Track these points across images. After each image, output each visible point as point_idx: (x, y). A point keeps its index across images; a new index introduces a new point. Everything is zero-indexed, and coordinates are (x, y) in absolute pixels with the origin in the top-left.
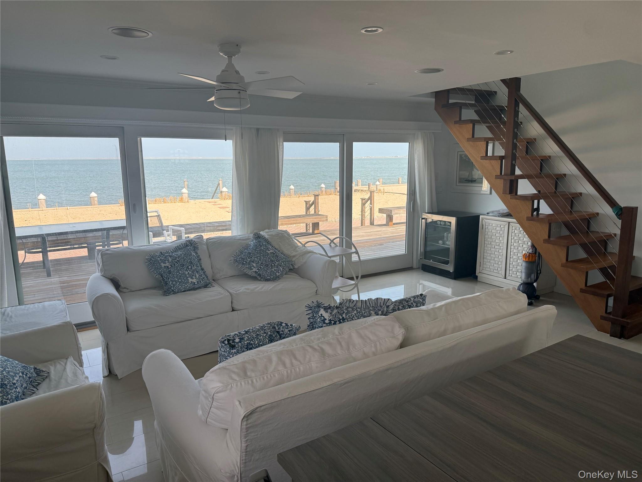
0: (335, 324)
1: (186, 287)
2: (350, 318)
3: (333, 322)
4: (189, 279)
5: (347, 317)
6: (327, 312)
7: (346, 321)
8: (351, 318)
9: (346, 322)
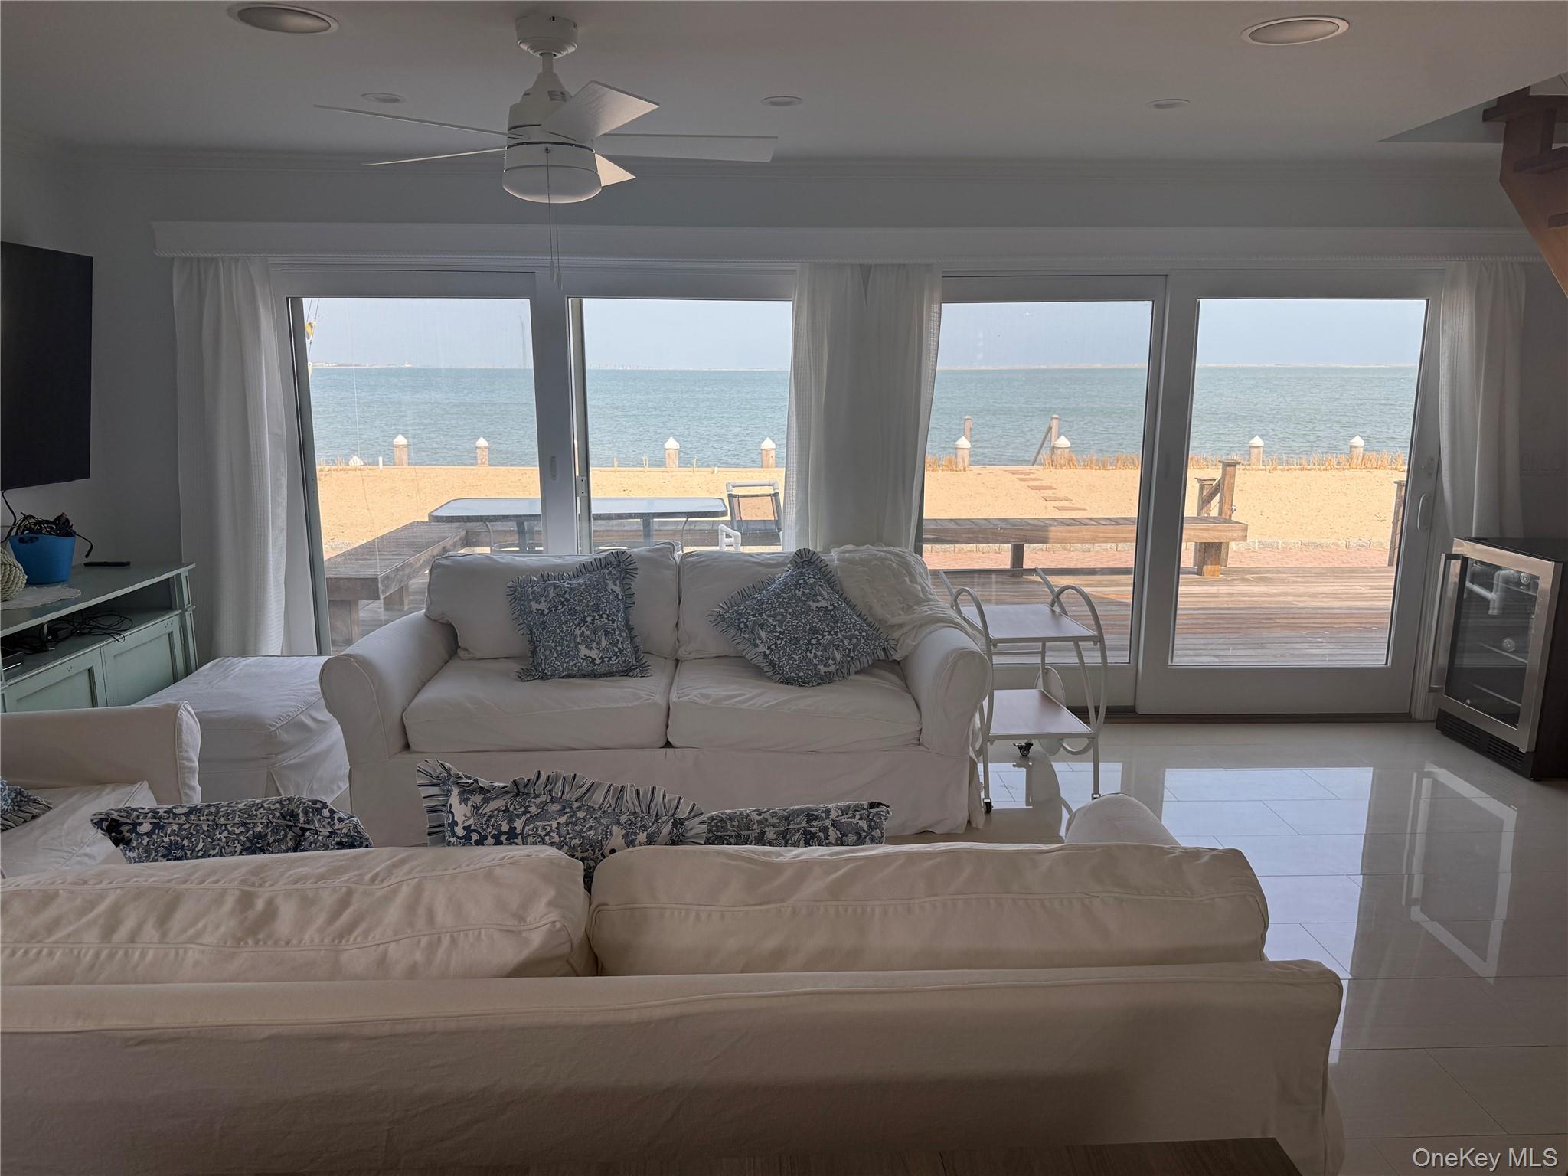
0: (480, 842)
1: (572, 666)
2: (535, 835)
3: (475, 836)
4: (582, 648)
5: (527, 828)
6: (464, 801)
7: (519, 840)
8: (540, 836)
9: (517, 844)
